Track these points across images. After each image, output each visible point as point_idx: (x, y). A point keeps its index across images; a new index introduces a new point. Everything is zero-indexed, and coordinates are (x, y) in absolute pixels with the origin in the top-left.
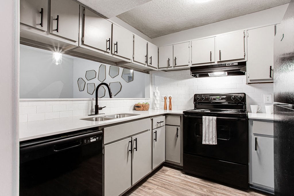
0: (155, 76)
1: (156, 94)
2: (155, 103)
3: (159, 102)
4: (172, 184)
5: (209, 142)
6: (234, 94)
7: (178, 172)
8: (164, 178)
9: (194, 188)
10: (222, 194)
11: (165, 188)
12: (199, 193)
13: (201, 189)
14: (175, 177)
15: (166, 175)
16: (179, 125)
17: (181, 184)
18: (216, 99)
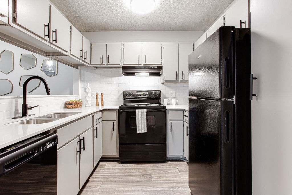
0: (85, 72)
1: (87, 91)
2: (87, 100)
3: (90, 99)
4: (114, 175)
5: (141, 131)
6: (153, 91)
7: (116, 164)
8: (105, 173)
9: (133, 173)
10: (153, 170)
11: (110, 181)
12: (138, 175)
13: (138, 171)
14: (115, 169)
15: (106, 169)
16: (115, 119)
17: (122, 173)
18: (141, 95)
